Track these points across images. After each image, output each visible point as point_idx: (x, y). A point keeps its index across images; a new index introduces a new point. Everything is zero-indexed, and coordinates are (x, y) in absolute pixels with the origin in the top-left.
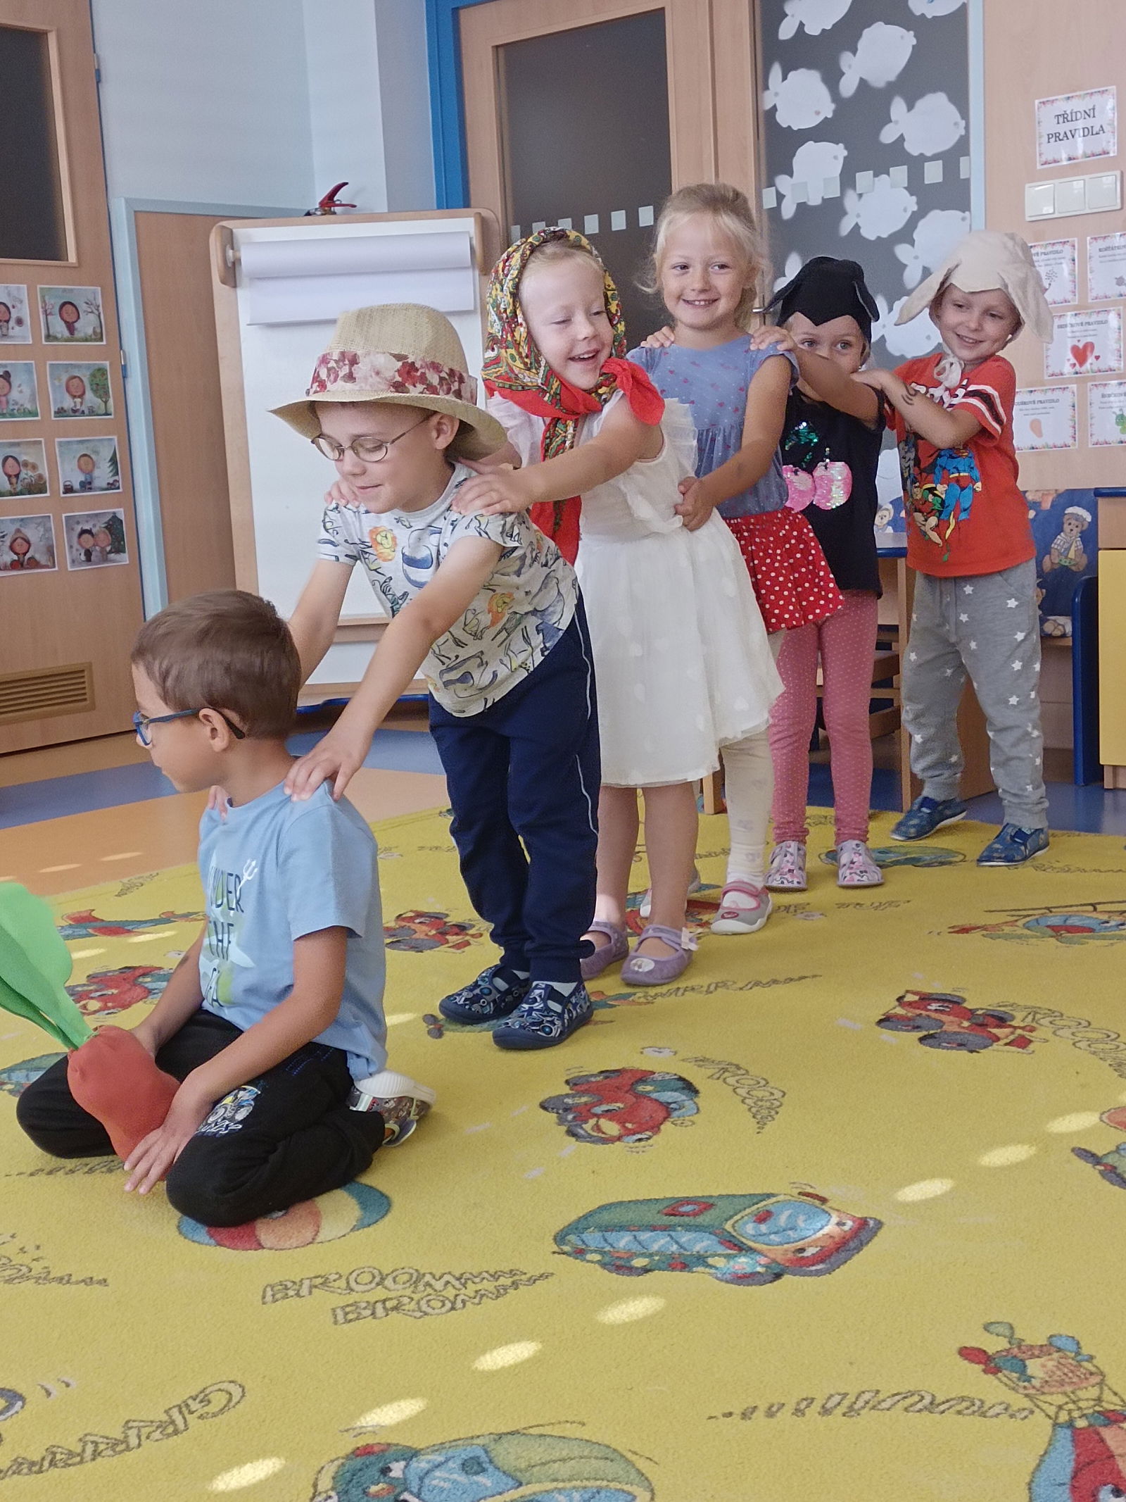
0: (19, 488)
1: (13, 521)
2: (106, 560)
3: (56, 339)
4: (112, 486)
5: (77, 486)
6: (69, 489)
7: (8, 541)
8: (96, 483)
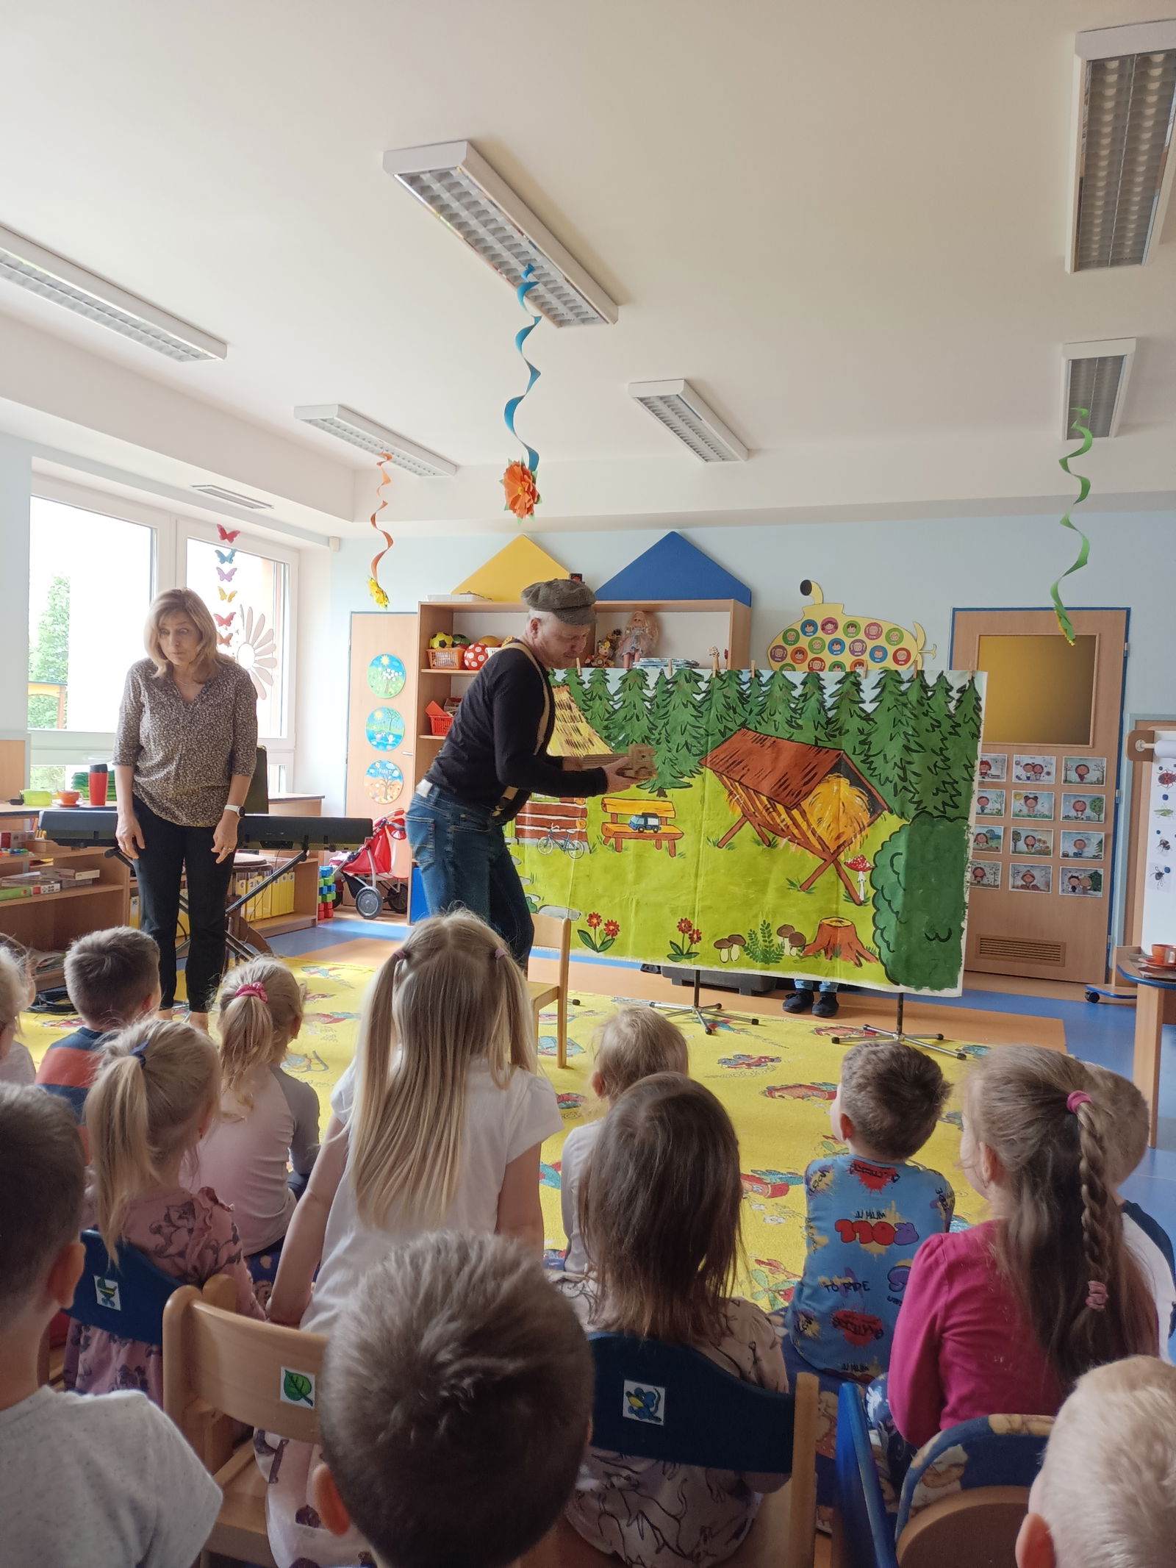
0: (1033, 851)
1: (1025, 866)
2: (1087, 894)
3: (1071, 782)
4: (1095, 857)
5: (1071, 854)
6: (1066, 855)
7: (1021, 875)
8: (1085, 854)
